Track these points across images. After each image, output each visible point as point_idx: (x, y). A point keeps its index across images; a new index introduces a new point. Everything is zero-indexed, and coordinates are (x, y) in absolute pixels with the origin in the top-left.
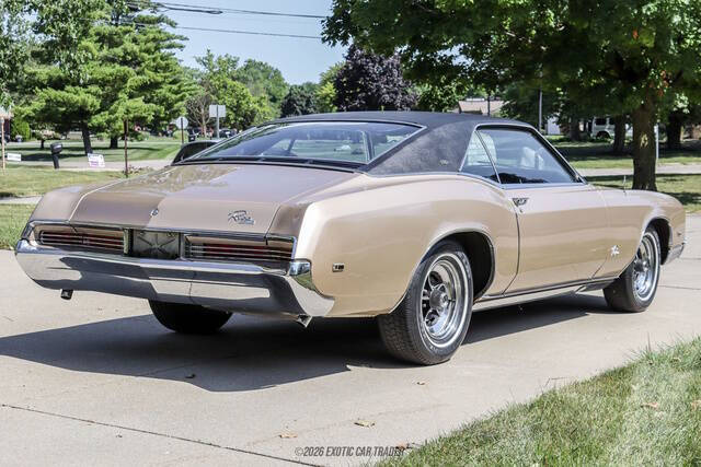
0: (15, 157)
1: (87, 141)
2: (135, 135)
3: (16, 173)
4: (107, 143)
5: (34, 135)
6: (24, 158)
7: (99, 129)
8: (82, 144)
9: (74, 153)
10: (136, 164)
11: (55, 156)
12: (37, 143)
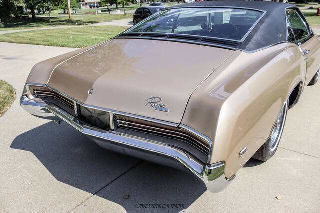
0: (100, 12)
1: (117, 6)
2: (128, 4)
3: (100, 16)
4: (122, 7)
5: (106, 5)
6: (102, 11)
7: (120, 3)
8: (116, 7)
9: (114, 10)
10: (128, 12)
11: (109, 11)
12: (106, 7)
